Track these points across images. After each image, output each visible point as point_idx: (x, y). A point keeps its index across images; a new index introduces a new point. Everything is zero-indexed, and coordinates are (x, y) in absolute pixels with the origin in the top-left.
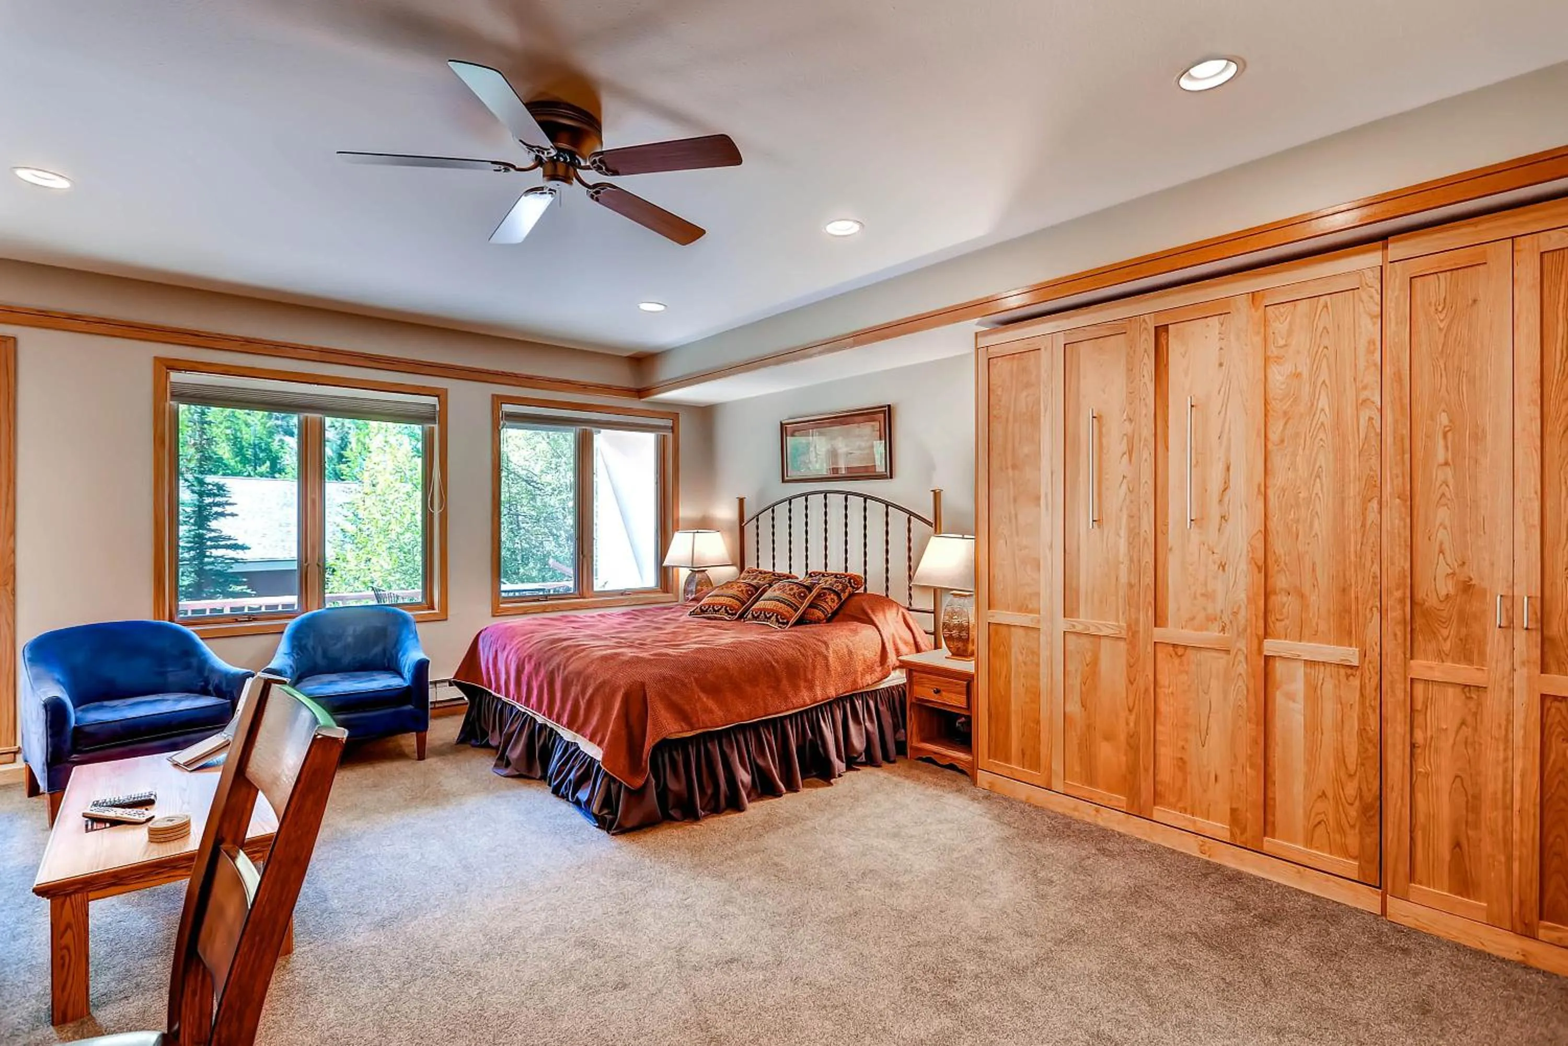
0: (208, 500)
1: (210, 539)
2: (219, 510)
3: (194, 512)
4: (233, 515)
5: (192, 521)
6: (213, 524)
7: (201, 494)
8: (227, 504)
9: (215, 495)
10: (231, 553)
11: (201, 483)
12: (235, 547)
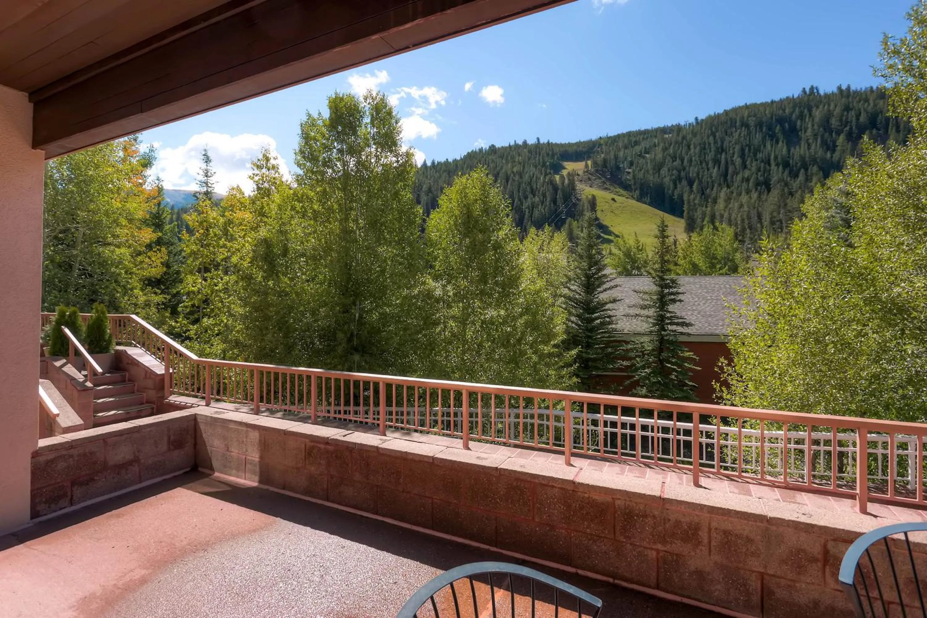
0: (666, 291)
1: (668, 318)
2: (673, 297)
3: (657, 299)
4: (680, 301)
5: (657, 305)
6: (671, 308)
7: (661, 286)
8: (679, 293)
9: (671, 287)
10: (680, 329)
11: (662, 279)
12: (683, 324)
